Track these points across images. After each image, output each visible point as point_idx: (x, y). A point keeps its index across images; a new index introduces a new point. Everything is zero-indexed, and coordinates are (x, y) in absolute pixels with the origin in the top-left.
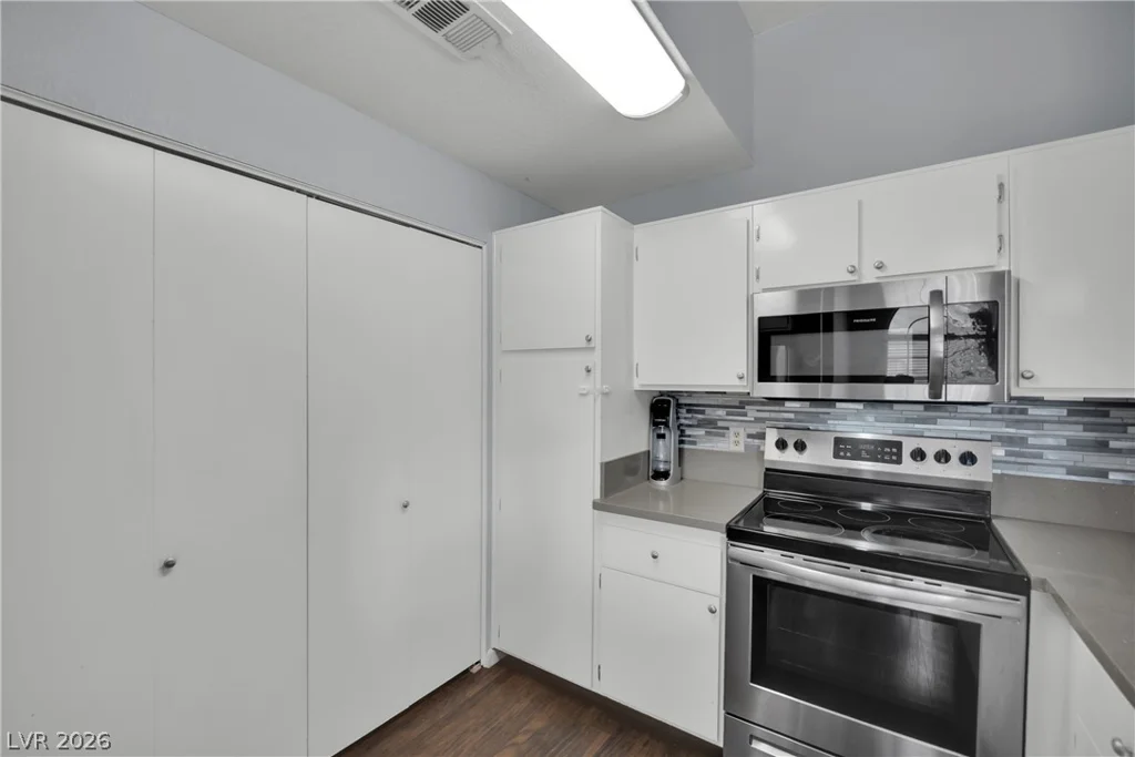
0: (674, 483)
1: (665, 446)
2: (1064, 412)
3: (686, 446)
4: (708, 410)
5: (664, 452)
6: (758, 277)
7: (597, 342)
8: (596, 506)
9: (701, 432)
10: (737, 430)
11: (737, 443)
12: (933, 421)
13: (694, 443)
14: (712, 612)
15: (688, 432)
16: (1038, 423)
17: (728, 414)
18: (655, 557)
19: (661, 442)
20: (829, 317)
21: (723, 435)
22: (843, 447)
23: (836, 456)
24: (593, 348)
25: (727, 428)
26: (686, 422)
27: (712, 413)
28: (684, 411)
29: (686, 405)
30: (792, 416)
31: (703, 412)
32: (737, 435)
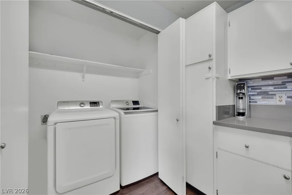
0: (247, 118)
1: (243, 103)
3: (251, 104)
5: (242, 105)
7: (214, 57)
9: (260, 97)
10: (280, 95)
11: (280, 101)
13: (256, 102)
15: (252, 97)
18: (247, 147)
19: (241, 100)
21: (272, 98)
24: (212, 59)
25: (275, 95)
26: (251, 93)
27: (265, 89)
28: (250, 89)
29: (251, 86)
31: (260, 89)
32: (280, 97)
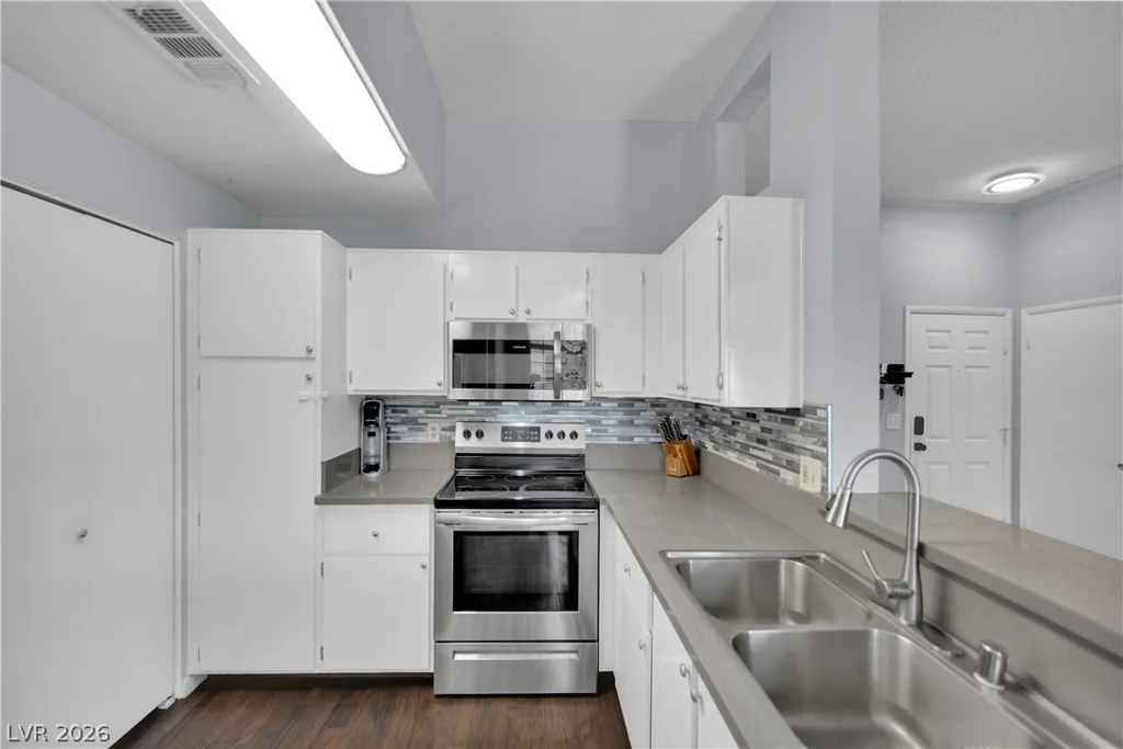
0: (384, 473)
1: (375, 443)
2: (616, 405)
3: (391, 441)
4: (410, 410)
5: (374, 448)
6: (452, 309)
7: (317, 353)
8: (318, 501)
9: (405, 428)
10: (433, 425)
11: (433, 436)
12: (556, 412)
13: (399, 438)
14: (424, 567)
15: (393, 429)
16: (606, 411)
17: (427, 412)
18: (376, 535)
19: (372, 439)
20: (492, 343)
21: (422, 430)
22: (508, 433)
23: (503, 440)
24: (314, 359)
25: (426, 424)
26: (392, 421)
27: (414, 412)
28: (389, 411)
29: (391, 406)
30: (473, 412)
31: (406, 412)
32: (433, 429)
